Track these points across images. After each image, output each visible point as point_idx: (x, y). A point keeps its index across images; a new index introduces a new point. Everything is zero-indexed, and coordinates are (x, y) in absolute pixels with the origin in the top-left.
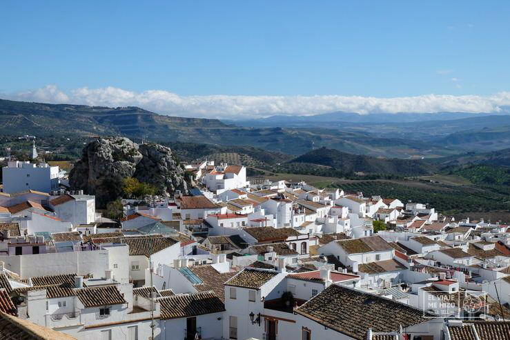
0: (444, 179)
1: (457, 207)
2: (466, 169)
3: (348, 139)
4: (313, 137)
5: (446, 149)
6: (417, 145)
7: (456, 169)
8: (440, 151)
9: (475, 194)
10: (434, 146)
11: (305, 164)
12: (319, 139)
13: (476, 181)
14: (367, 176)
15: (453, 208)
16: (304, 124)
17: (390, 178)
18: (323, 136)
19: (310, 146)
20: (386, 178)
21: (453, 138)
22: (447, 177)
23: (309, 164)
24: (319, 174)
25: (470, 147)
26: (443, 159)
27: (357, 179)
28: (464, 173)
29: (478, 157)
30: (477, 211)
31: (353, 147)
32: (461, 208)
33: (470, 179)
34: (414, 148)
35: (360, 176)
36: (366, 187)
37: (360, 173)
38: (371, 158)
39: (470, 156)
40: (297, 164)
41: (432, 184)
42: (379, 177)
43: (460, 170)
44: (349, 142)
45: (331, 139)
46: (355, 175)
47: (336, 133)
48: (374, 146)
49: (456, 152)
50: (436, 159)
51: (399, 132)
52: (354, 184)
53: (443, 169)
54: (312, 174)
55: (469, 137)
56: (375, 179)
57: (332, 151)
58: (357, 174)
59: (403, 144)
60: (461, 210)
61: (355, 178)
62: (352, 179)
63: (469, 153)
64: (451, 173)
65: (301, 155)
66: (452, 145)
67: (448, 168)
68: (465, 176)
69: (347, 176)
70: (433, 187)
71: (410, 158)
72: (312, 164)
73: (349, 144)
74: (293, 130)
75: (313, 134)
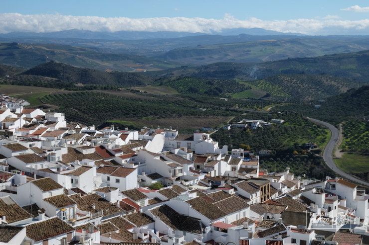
0: (155, 89)
1: (155, 113)
2: (174, 80)
3: (80, 54)
4: (47, 51)
5: (166, 63)
6: (140, 60)
7: (166, 81)
8: (160, 65)
9: (175, 103)
10: (156, 61)
11: (32, 76)
12: (53, 53)
13: (182, 91)
14: (85, 87)
15: (151, 114)
16: (41, 40)
17: (105, 89)
18: (56, 51)
19: (44, 59)
20: (102, 89)
21: (172, 54)
22: (158, 88)
23: (36, 76)
24: (41, 86)
25: (185, 62)
26: (160, 72)
27: (75, 90)
28: (172, 84)
29: (190, 70)
30: (171, 116)
31: (84, 61)
32: (158, 115)
33: (177, 89)
34: (138, 62)
35: (80, 87)
36: (79, 97)
37: (80, 85)
38: (95, 71)
39: (183, 70)
40: (25, 76)
41: (141, 94)
42: (95, 88)
43: (169, 82)
44: (80, 57)
45: (64, 54)
46: (75, 87)
47: (69, 48)
48: (102, 61)
49: (173, 66)
50: (154, 72)
51: (127, 48)
52: (69, 94)
53: (156, 81)
54: (35, 85)
55: (185, 53)
56: (92, 89)
57: (60, 65)
58: (76, 85)
59: (128, 58)
60: (158, 117)
61: (74, 88)
62: (69, 90)
63: (183, 67)
64: (161, 84)
65: (31, 68)
66: (171, 60)
67: (160, 80)
68: (173, 86)
69: (67, 87)
70: (140, 97)
71: (134, 71)
72: (40, 76)
73: (80, 59)
74: (29, 45)
75: (48, 50)
